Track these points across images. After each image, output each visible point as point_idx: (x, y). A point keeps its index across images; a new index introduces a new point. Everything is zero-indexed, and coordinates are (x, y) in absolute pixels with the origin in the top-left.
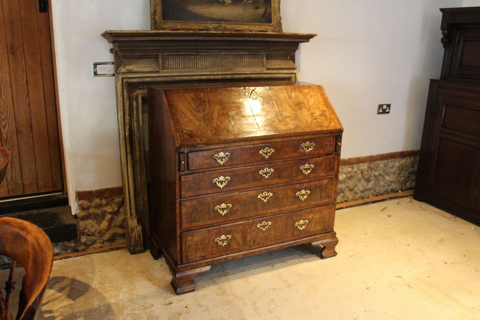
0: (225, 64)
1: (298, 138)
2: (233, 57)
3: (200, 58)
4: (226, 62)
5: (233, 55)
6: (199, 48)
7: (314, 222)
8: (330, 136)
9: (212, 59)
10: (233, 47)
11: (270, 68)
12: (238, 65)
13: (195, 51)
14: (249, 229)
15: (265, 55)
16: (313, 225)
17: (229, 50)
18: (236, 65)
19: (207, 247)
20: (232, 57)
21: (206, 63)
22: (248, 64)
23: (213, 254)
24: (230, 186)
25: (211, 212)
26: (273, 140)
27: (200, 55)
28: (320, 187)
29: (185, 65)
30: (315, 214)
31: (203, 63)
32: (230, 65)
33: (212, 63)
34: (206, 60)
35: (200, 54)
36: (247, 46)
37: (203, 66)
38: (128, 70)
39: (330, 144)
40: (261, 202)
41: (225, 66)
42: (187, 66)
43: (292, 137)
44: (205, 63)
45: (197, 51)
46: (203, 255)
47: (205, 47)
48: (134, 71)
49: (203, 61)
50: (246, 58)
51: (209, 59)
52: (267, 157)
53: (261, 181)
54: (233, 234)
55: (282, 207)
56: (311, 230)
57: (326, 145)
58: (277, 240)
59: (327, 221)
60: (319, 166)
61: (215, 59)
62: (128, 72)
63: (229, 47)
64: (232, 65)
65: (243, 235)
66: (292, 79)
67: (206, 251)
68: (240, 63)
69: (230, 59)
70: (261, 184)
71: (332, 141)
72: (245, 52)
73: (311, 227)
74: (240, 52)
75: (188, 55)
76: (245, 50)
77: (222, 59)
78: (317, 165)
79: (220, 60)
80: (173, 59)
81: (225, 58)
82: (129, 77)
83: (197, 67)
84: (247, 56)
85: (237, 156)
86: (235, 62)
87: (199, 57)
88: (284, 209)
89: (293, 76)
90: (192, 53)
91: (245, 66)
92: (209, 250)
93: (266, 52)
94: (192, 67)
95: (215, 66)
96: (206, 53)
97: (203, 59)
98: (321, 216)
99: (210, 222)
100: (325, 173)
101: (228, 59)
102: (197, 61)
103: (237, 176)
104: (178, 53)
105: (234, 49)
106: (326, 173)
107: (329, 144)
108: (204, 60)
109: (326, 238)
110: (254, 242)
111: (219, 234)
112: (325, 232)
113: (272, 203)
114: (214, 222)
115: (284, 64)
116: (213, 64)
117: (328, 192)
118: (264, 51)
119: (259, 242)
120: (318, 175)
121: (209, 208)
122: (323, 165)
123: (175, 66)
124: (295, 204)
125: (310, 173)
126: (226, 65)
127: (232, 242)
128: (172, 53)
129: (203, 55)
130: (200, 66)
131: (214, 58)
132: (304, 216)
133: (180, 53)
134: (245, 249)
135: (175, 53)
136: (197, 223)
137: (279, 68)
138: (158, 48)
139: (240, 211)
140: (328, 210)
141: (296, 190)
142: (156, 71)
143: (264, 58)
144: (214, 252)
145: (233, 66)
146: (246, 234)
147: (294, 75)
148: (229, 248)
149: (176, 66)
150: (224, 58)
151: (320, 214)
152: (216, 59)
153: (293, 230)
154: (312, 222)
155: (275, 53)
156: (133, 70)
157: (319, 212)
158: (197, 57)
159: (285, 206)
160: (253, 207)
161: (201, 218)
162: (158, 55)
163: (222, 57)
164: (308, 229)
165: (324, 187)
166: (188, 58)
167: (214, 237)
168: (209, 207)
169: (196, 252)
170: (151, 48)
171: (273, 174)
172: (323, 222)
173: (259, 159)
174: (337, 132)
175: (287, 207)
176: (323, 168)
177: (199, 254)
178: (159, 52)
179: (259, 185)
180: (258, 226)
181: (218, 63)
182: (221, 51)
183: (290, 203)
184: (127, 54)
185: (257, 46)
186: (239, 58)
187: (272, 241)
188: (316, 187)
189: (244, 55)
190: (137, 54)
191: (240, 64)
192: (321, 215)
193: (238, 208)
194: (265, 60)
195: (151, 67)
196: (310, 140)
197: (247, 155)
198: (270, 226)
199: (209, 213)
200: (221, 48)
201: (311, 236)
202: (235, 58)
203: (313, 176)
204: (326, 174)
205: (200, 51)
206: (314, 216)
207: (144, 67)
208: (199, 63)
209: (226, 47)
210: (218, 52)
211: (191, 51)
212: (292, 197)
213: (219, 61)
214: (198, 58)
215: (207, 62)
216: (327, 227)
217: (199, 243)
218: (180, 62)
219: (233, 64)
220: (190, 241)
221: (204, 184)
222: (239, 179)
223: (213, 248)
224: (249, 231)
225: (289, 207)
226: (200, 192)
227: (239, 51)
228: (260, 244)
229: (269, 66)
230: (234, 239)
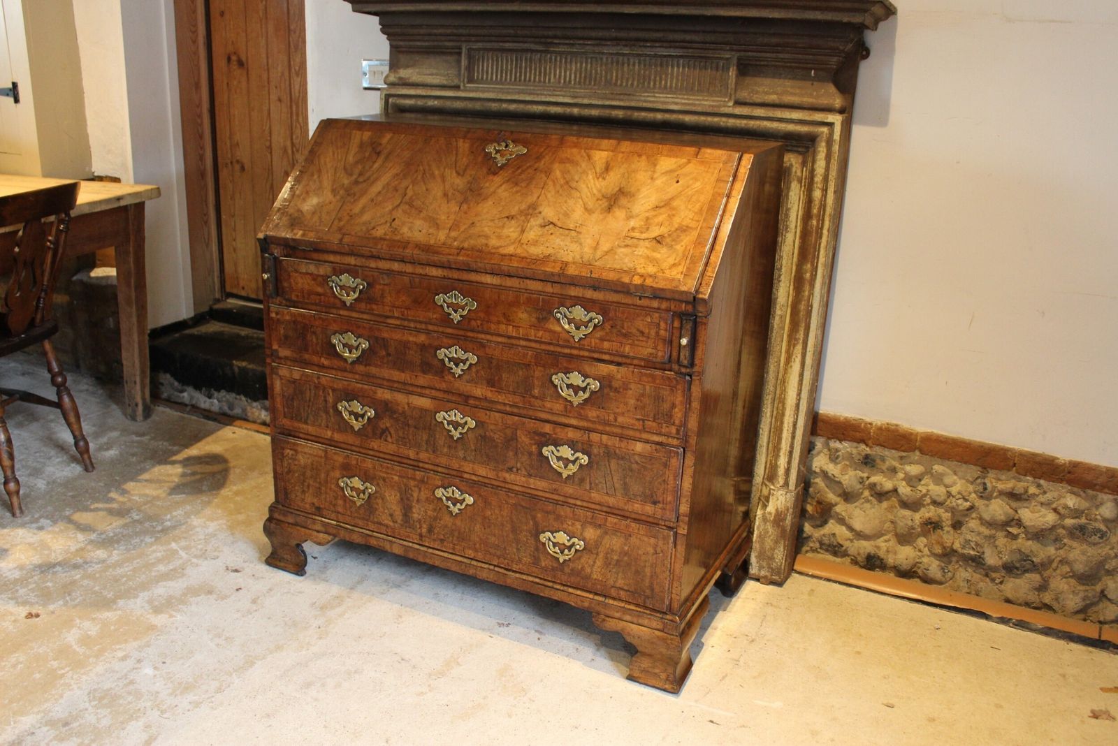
0: (617, 80)
1: (549, 288)
2: (639, 63)
3: (556, 60)
4: (620, 76)
5: (639, 55)
6: (546, 33)
7: (601, 555)
8: (659, 309)
9: (584, 65)
10: (633, 34)
11: (748, 101)
12: (652, 84)
13: (537, 40)
14: (416, 489)
15: (735, 61)
16: (598, 563)
17: (624, 43)
18: (646, 84)
19: (323, 488)
20: (637, 61)
21: (568, 73)
22: (682, 85)
23: (338, 513)
24: (370, 365)
25: (331, 410)
26: (473, 277)
27: (555, 52)
28: (623, 458)
29: (518, 74)
30: (606, 533)
31: (560, 72)
32: (630, 83)
33: (583, 75)
34: (569, 67)
35: (552, 49)
36: (675, 31)
37: (560, 82)
38: (400, 78)
39: (657, 333)
40: (445, 433)
41: (616, 84)
42: (523, 78)
43: (528, 281)
44: (565, 72)
45: (543, 40)
46: (317, 505)
47: (559, 33)
48: (411, 81)
49: (560, 68)
50: (678, 67)
51: (576, 63)
52: (456, 317)
53: (443, 377)
54: (378, 484)
55: (502, 470)
56: (595, 577)
57: (642, 333)
58: (490, 554)
59: (648, 574)
60: (616, 390)
61: (591, 64)
62: (400, 82)
63: (622, 34)
64: (635, 83)
65: (402, 499)
66: (818, 139)
67: (323, 496)
68: (658, 78)
69: (631, 67)
70: (444, 386)
71: (663, 325)
72: (672, 50)
73: (593, 566)
74: (658, 49)
75: (527, 50)
76: (672, 44)
77: (609, 66)
78: (610, 387)
79: (604, 67)
80: (492, 59)
81: (618, 63)
82: (400, 93)
83: (545, 82)
84: (681, 61)
85: (382, 294)
86: (644, 78)
87: (553, 58)
88: (509, 477)
89: (823, 133)
90: (533, 46)
91: (671, 87)
92: (328, 499)
93: (740, 51)
94: (535, 81)
95: (590, 84)
96: (565, 47)
97: (561, 62)
98: (626, 548)
99: (329, 433)
100: (637, 419)
101: (626, 65)
102: (545, 69)
103: (384, 343)
104: (501, 44)
105: (638, 40)
106: (643, 421)
107: (653, 333)
108: (563, 65)
109: (640, 621)
110: (430, 530)
111: (348, 471)
112: (640, 601)
113: (473, 448)
114: (337, 437)
115: (798, 91)
116: (585, 77)
117: (650, 483)
118: (732, 50)
119: (442, 537)
120: (616, 420)
121: (326, 401)
122: (630, 392)
123: (497, 76)
124: (542, 478)
125: (586, 400)
126: (619, 82)
127: (377, 504)
128: (489, 45)
129: (561, 53)
130: (552, 80)
131: (589, 60)
132: (570, 523)
133: (507, 45)
134: (409, 537)
135: (496, 45)
136: (305, 426)
137: (777, 102)
138: (455, 31)
139: (394, 435)
140: (653, 540)
141: (543, 439)
142: (453, 84)
143: (731, 70)
144: (340, 510)
145: (638, 86)
146: (408, 499)
147: (825, 130)
148: (372, 517)
149: (499, 77)
150: (615, 64)
151: (622, 539)
152: (594, 65)
153: (537, 549)
154: (597, 554)
155: (768, 55)
156: (409, 78)
157: (619, 534)
158: (549, 56)
159: (510, 469)
160: (424, 439)
161: (311, 418)
162: (460, 49)
163: (610, 60)
164: (583, 568)
165: (637, 463)
166: (526, 59)
167: (337, 474)
168: (325, 397)
169: (303, 492)
170: (440, 31)
171: (474, 369)
172: (633, 569)
173: (435, 316)
174: (687, 303)
175: (518, 478)
176: (632, 402)
177: (309, 498)
178: (462, 41)
179: (437, 386)
180: (439, 493)
181: (598, 76)
182: (603, 43)
183: (525, 469)
184: (401, 43)
185: (704, 32)
186: (656, 66)
187: (476, 550)
188: (609, 454)
189: (670, 56)
190: (419, 43)
191: (657, 83)
192: (625, 544)
193: (388, 425)
194: (734, 76)
195: (445, 76)
196: (588, 305)
197: (404, 298)
198: (468, 507)
199: (327, 413)
200: (600, 34)
201: (596, 594)
202: (645, 66)
203: (598, 417)
204: (641, 422)
205: (549, 40)
206: (602, 537)
207: (432, 74)
208: (550, 73)
209: (614, 34)
210: (597, 45)
211: (529, 40)
212: (530, 454)
213: (601, 71)
214: (551, 59)
215: (571, 70)
216: (648, 592)
217: (308, 473)
218: (507, 68)
219: (638, 80)
220: (291, 459)
221: (314, 340)
222: (389, 355)
223: (336, 498)
224: (415, 495)
225: (523, 479)
226: (307, 356)
227: (656, 47)
228: (445, 543)
229: (744, 95)
230: (383, 499)
